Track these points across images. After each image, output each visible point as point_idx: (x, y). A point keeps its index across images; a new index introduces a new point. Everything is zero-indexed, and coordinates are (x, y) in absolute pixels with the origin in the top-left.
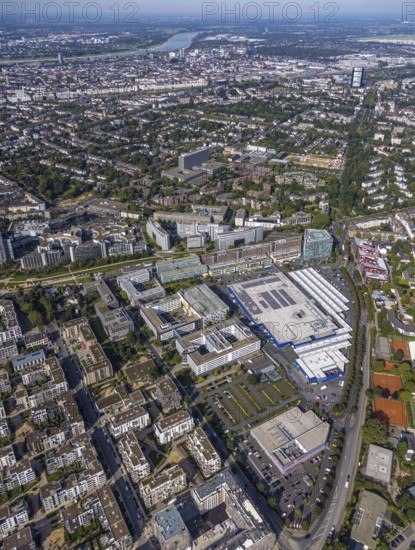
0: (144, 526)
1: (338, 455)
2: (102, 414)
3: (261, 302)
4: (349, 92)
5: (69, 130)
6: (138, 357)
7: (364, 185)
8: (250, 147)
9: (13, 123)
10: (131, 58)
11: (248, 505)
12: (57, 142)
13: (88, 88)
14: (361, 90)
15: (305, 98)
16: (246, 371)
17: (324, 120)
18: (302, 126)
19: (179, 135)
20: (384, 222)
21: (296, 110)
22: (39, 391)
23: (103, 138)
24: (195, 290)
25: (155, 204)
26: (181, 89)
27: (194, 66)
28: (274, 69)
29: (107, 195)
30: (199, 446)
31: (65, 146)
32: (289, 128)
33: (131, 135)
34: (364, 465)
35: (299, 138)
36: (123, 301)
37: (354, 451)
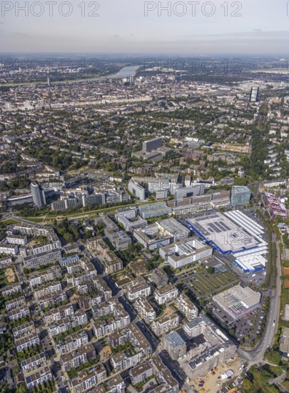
0: (157, 345)
1: (267, 310)
2: (120, 289)
3: (209, 229)
4: (248, 105)
5: (64, 128)
6: (137, 259)
7: (265, 162)
8: (187, 139)
9: (26, 123)
10: (97, 82)
11: (219, 332)
12: (57, 135)
13: (71, 101)
14: (257, 103)
15: (219, 108)
16: (205, 267)
17: (234, 122)
18: (220, 126)
19: (139, 131)
20: (281, 183)
21: (214, 116)
22: (80, 276)
23: (88, 133)
24: (166, 221)
25: (130, 173)
26: (135, 103)
27: (141, 88)
28: (196, 89)
29: (98, 167)
30: (184, 304)
31: (64, 138)
32: (212, 127)
33: (107, 131)
34: (283, 315)
35: (220, 134)
36: (121, 228)
37: (276, 308)
